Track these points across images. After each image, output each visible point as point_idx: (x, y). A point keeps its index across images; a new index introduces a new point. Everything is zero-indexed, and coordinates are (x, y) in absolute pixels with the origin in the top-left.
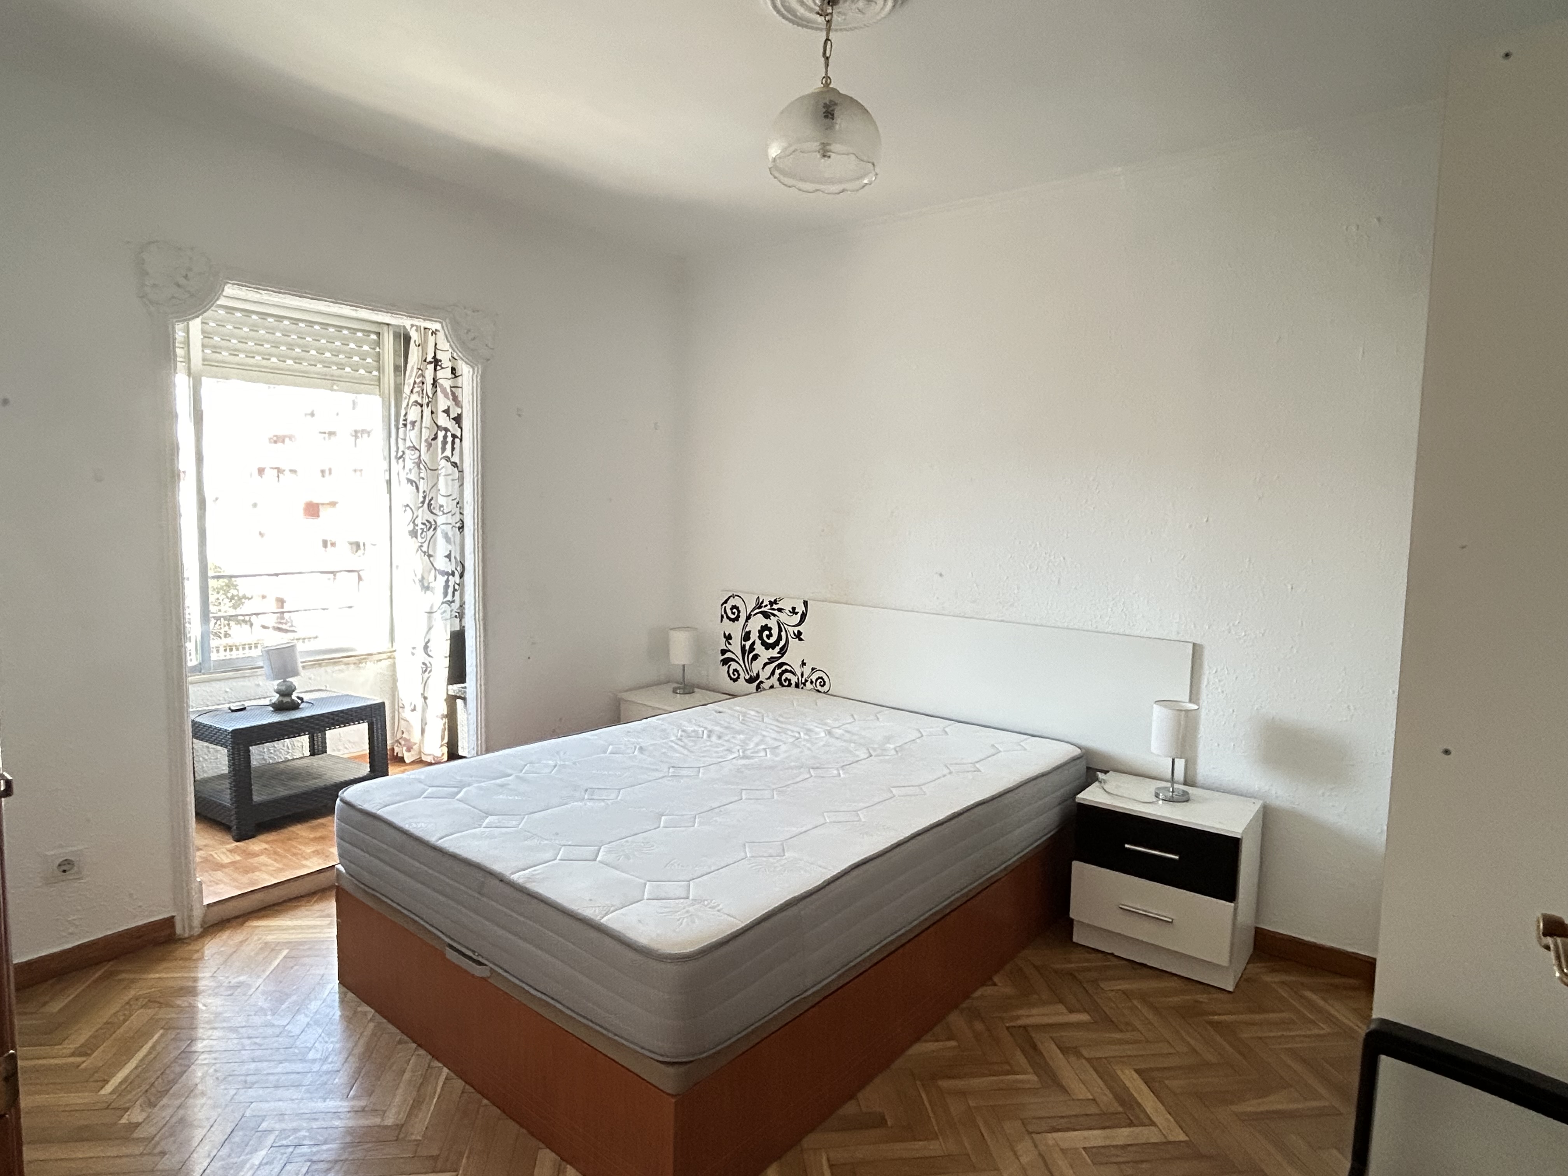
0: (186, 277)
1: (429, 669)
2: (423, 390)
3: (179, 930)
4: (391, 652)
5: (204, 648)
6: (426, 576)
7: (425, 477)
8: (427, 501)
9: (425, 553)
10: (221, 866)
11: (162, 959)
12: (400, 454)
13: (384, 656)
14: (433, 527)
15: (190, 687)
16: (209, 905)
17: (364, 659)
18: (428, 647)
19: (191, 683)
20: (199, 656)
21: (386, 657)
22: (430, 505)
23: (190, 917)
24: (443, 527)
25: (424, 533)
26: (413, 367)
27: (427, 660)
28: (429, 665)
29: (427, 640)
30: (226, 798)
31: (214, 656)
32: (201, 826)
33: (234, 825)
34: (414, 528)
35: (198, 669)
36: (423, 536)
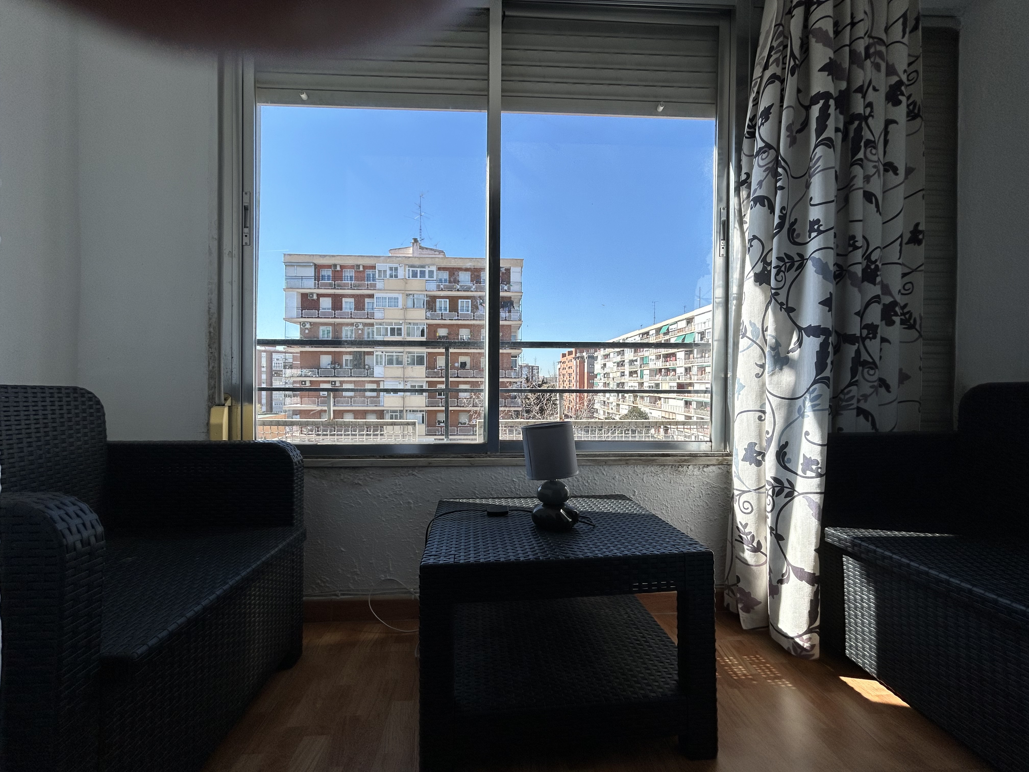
1: (786, 491)
2: (786, 47)
4: (723, 455)
6: (783, 341)
7: (786, 186)
8: (787, 226)
9: (781, 304)
12: (743, 177)
13: (714, 460)
14: (797, 264)
17: (685, 461)
18: (785, 454)
21: (714, 462)
22: (791, 231)
24: (816, 255)
25: (782, 274)
26: (768, 32)
27: (785, 476)
28: (786, 484)
29: (783, 443)
34: (764, 269)
36: (779, 278)
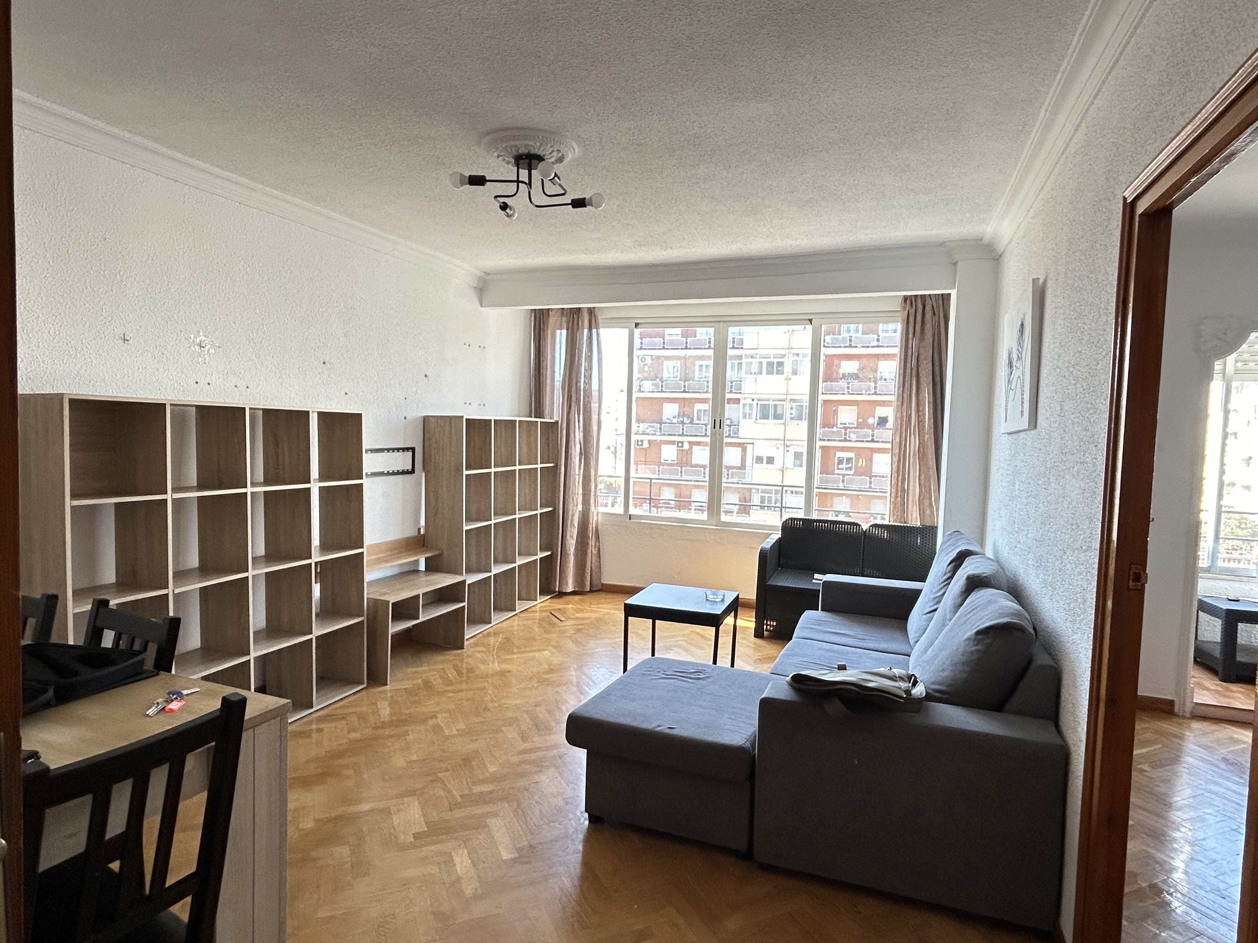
0: (1225, 334)
3: (1176, 709)
5: (1214, 556)
10: (1208, 689)
11: (1165, 719)
15: (1200, 580)
16: (1196, 704)
19: (1201, 578)
20: (1210, 561)
23: (1184, 705)
30: (1217, 652)
31: (1220, 563)
32: (1196, 667)
33: (1220, 670)
35: (1207, 570)
